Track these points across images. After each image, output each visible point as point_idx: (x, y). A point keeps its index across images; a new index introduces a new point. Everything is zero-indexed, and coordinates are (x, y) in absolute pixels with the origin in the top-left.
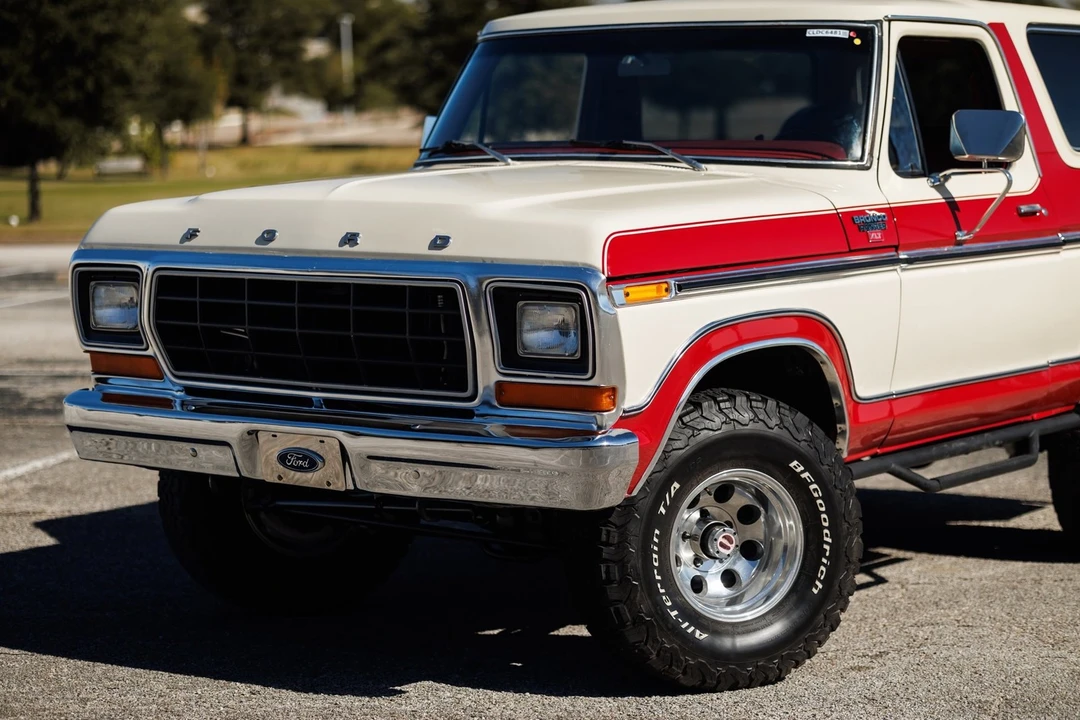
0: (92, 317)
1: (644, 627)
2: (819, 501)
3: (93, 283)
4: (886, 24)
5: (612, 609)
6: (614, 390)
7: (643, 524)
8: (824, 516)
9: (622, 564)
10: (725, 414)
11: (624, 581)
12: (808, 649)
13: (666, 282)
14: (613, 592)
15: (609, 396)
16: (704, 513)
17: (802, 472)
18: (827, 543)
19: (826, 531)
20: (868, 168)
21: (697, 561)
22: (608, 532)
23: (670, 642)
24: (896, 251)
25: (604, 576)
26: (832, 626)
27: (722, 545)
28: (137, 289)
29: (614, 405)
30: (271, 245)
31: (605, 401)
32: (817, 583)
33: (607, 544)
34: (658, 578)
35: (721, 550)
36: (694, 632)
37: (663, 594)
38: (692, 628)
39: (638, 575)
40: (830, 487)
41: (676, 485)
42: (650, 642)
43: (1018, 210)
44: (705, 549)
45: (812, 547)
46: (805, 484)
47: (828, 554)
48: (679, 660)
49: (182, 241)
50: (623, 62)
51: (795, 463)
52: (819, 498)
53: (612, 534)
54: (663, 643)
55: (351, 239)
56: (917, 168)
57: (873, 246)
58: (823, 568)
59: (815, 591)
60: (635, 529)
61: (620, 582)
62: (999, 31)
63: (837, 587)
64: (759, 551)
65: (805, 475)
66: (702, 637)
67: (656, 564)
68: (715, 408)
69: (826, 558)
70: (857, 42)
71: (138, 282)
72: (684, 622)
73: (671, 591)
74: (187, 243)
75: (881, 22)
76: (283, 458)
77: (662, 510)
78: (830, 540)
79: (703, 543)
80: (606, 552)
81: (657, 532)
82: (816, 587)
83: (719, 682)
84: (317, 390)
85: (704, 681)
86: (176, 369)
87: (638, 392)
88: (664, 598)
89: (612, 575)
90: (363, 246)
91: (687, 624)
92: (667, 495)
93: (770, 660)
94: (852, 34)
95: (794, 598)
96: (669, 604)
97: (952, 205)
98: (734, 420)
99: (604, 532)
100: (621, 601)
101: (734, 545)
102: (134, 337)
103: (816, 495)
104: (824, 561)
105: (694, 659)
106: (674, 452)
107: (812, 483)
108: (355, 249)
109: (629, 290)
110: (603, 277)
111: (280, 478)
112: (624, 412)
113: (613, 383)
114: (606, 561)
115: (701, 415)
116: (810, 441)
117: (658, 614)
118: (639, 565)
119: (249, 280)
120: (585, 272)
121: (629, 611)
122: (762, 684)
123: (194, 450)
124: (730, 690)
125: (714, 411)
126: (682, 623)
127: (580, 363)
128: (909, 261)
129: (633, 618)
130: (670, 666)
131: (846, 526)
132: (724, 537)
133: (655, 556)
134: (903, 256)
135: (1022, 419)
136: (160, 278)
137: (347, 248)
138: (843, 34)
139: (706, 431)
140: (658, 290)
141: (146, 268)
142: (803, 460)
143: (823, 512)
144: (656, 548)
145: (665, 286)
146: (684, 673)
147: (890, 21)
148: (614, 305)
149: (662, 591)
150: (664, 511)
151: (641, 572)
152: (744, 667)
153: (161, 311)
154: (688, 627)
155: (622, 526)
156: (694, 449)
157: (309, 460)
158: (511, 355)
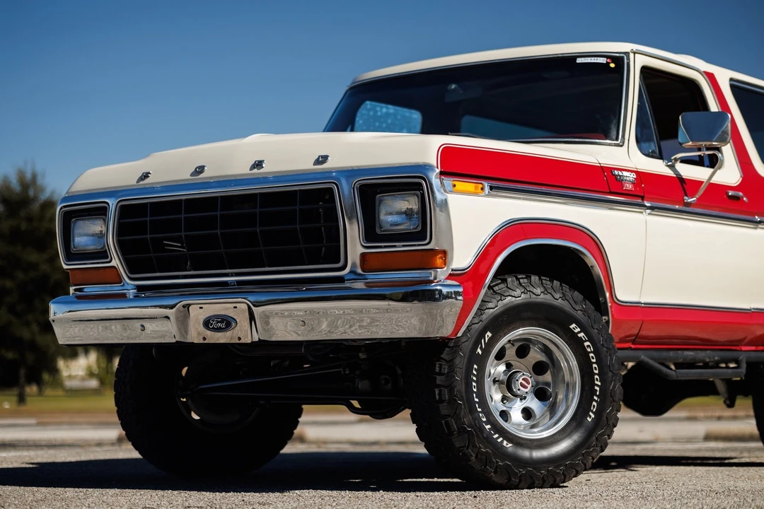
0: (72, 243)
1: (466, 436)
2: (591, 355)
3: (74, 220)
4: (632, 55)
5: (443, 422)
6: (444, 253)
7: (466, 360)
8: (595, 365)
9: (451, 388)
10: (523, 287)
11: (452, 401)
12: (585, 462)
13: (481, 183)
14: (444, 409)
15: (441, 258)
16: (509, 366)
17: (579, 332)
18: (598, 385)
19: (596, 377)
20: (622, 146)
21: (504, 399)
22: (441, 365)
23: (485, 448)
24: (643, 200)
25: (437, 397)
26: (601, 447)
27: (522, 385)
28: (104, 220)
29: (445, 264)
30: (201, 176)
31: (439, 261)
32: (591, 413)
33: (440, 374)
34: (476, 400)
35: (521, 388)
36: (502, 441)
37: (480, 412)
38: (501, 439)
39: (462, 396)
40: (599, 345)
41: (489, 334)
42: (471, 446)
43: (727, 193)
44: (510, 389)
45: (587, 388)
46: (581, 341)
47: (598, 393)
48: (491, 462)
49: (138, 182)
50: (449, 88)
51: (573, 326)
52: (591, 352)
53: (443, 367)
54: (481, 448)
55: (259, 164)
56: (655, 153)
57: (626, 192)
58: (594, 403)
59: (589, 420)
60: (460, 362)
61: (449, 402)
62: (711, 77)
63: (604, 418)
64: (549, 394)
65: (581, 335)
66: (508, 446)
67: (475, 390)
68: (516, 283)
69: (597, 396)
70: (612, 65)
71: (106, 215)
72: (495, 434)
73: (485, 411)
74: (142, 183)
75: (628, 53)
76: (207, 323)
77: (479, 351)
78: (599, 383)
79: (508, 385)
80: (439, 380)
81: (475, 366)
82: (590, 417)
83: (520, 482)
84: (232, 275)
85: (509, 479)
86: (131, 273)
87: (463, 257)
88: (481, 415)
89: (443, 396)
90: (267, 168)
91: (497, 436)
92: (483, 341)
93: (558, 467)
94: (608, 60)
95: (574, 424)
96: (484, 419)
97: (680, 180)
98: (530, 291)
99: (437, 365)
100: (449, 416)
101: (530, 385)
102: (103, 254)
103: (589, 350)
104: (596, 398)
105: (502, 462)
106: (487, 310)
107: (586, 341)
108: (262, 171)
109: (456, 183)
110: (438, 171)
111: (204, 339)
112: (452, 270)
113: (445, 247)
114: (439, 386)
115: (507, 287)
116: (584, 311)
117: (476, 425)
118: (463, 390)
119: (186, 200)
120: (425, 167)
121: (455, 423)
122: (552, 487)
123: (142, 326)
124: (527, 488)
125: (516, 285)
126: (494, 435)
127: (422, 233)
128: (652, 208)
129: (458, 428)
130: (485, 467)
131: (610, 374)
132: (523, 379)
133: (474, 384)
134: (648, 205)
135: (734, 348)
136: (122, 207)
137: (255, 171)
138: (603, 60)
139: (510, 298)
140: (476, 188)
141: (112, 203)
142: (579, 324)
143: (594, 363)
144: (475, 378)
145: (480, 186)
146: (495, 472)
147: (635, 53)
148: (445, 191)
149: (479, 410)
150: (480, 353)
151: (464, 394)
152: (539, 470)
153: (121, 231)
154: (498, 438)
155: (450, 361)
156: (502, 309)
157: (226, 323)
158: (372, 233)
